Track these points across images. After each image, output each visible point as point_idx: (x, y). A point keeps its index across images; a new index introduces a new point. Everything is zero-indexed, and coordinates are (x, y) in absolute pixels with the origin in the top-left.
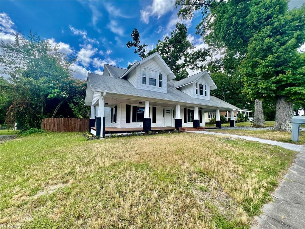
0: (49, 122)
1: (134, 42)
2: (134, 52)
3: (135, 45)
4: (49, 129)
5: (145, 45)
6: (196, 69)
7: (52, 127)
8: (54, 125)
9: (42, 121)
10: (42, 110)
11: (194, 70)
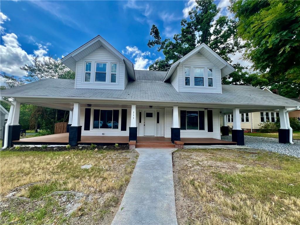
0: (60, 125)
1: (154, 40)
2: (158, 51)
3: (157, 43)
4: (60, 131)
5: (167, 40)
6: (238, 51)
7: (62, 130)
8: (63, 128)
9: (56, 124)
10: (56, 116)
11: (235, 53)
